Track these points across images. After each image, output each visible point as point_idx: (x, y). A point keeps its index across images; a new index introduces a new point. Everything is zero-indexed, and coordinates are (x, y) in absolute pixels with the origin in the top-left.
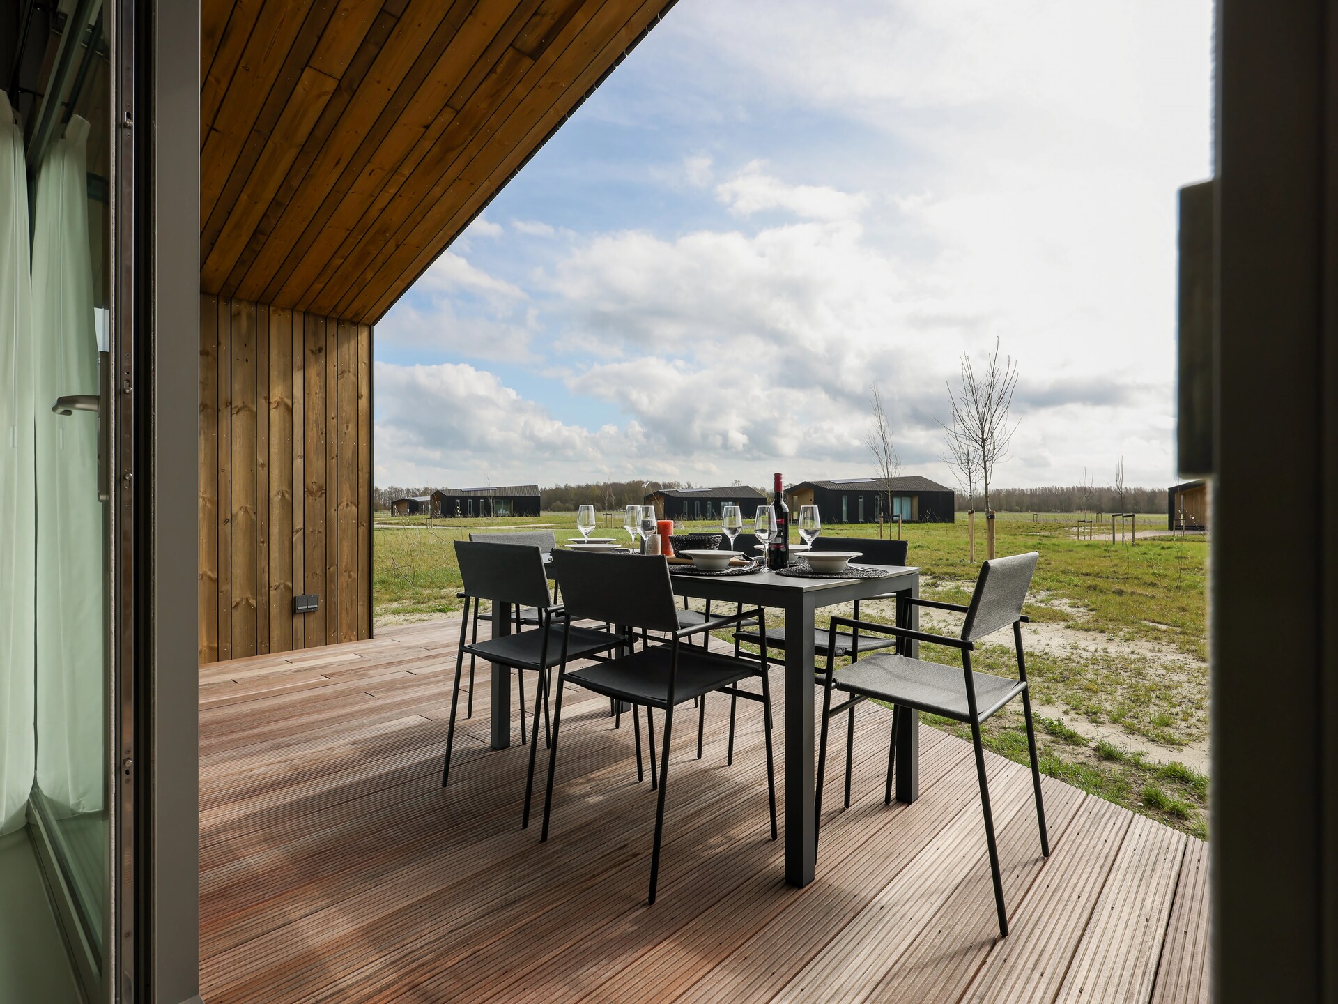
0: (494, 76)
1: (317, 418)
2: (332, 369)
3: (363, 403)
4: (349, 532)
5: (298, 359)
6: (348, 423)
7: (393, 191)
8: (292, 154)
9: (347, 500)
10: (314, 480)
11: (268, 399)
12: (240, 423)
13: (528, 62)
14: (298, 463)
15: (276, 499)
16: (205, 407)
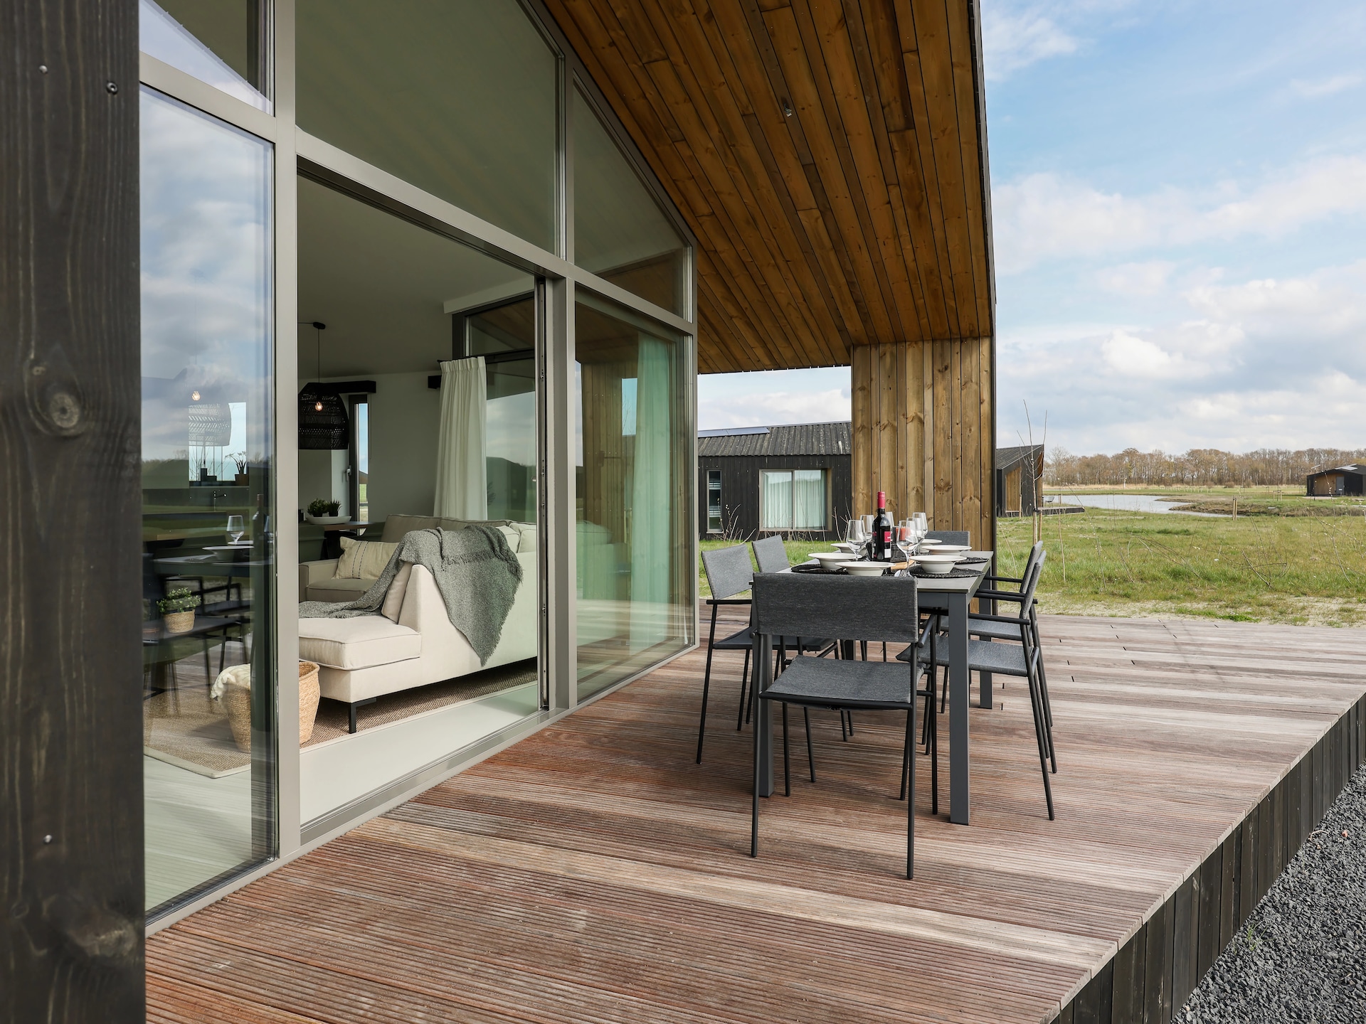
1: (944, 426)
2: (956, 383)
3: (985, 407)
4: (973, 522)
5: (928, 380)
6: (970, 426)
8: (832, 255)
9: (971, 494)
10: (942, 477)
11: (905, 415)
12: (885, 436)
13: (910, 133)
14: (929, 465)
15: (912, 494)
16: (863, 427)
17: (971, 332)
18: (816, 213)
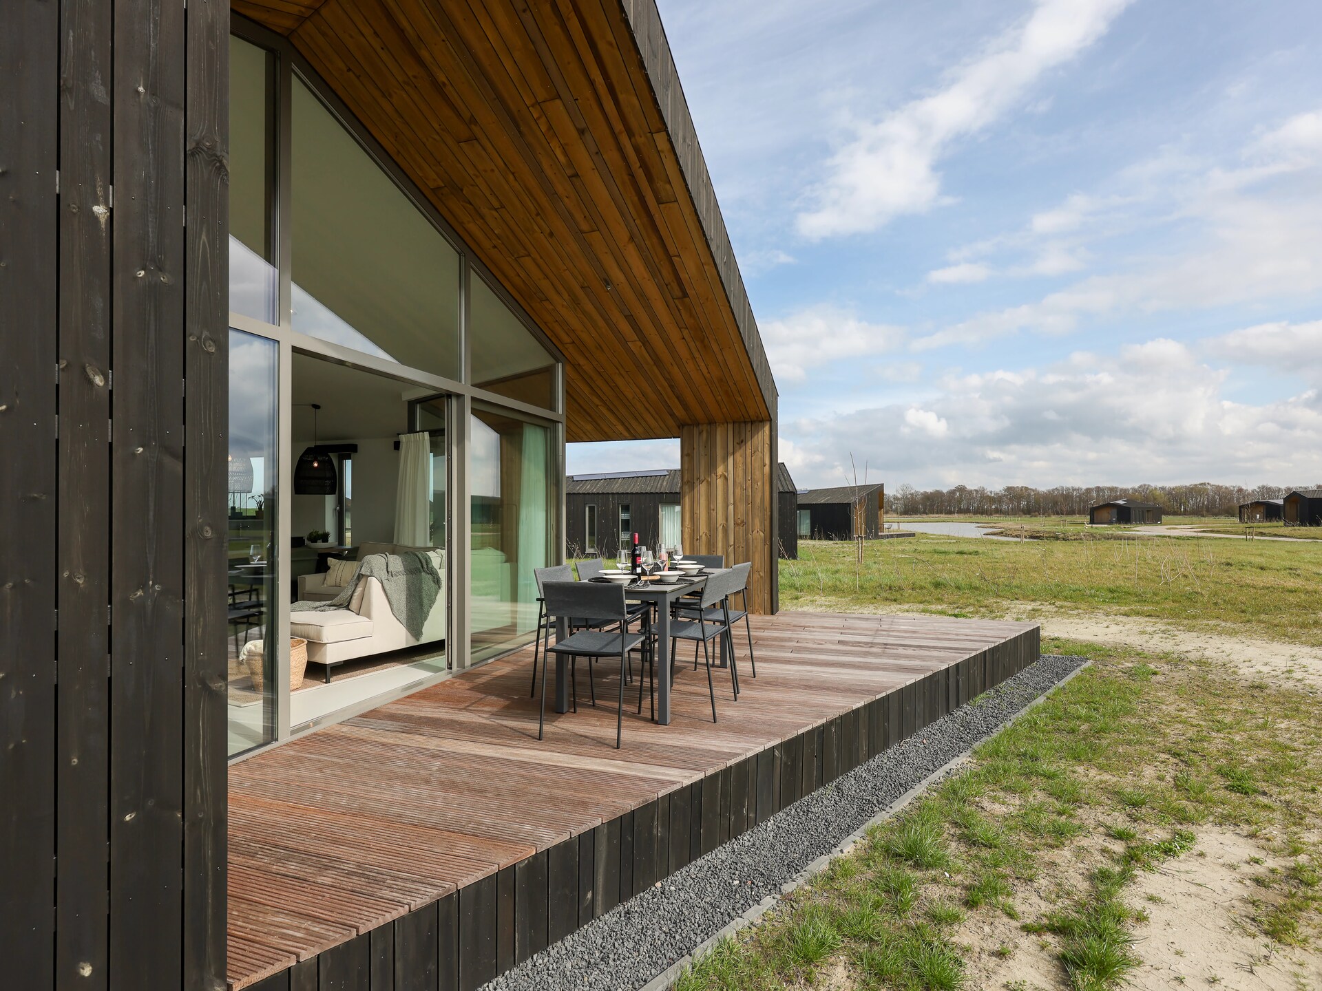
0: (682, 311)
1: (740, 481)
2: (749, 452)
3: (767, 469)
4: (759, 548)
5: (730, 449)
6: (757, 482)
7: (703, 364)
8: (655, 368)
9: (757, 528)
10: (739, 517)
11: (716, 474)
12: (703, 488)
13: (687, 300)
14: (731, 508)
15: (720, 528)
16: (688, 481)
17: (757, 417)
18: (640, 344)
